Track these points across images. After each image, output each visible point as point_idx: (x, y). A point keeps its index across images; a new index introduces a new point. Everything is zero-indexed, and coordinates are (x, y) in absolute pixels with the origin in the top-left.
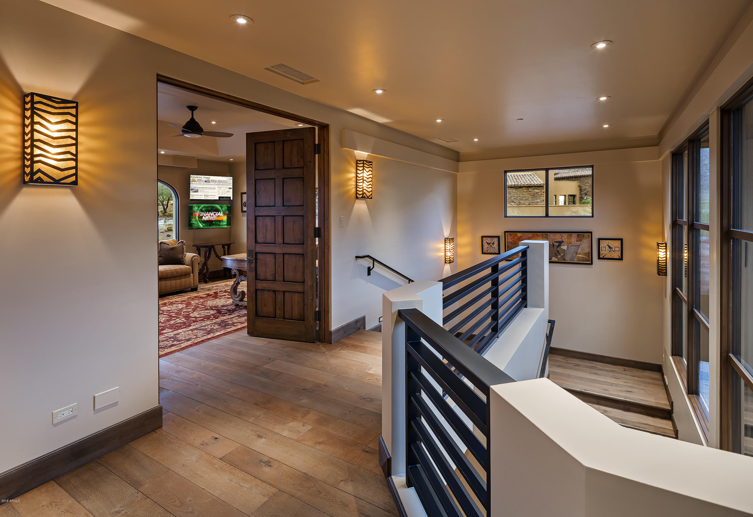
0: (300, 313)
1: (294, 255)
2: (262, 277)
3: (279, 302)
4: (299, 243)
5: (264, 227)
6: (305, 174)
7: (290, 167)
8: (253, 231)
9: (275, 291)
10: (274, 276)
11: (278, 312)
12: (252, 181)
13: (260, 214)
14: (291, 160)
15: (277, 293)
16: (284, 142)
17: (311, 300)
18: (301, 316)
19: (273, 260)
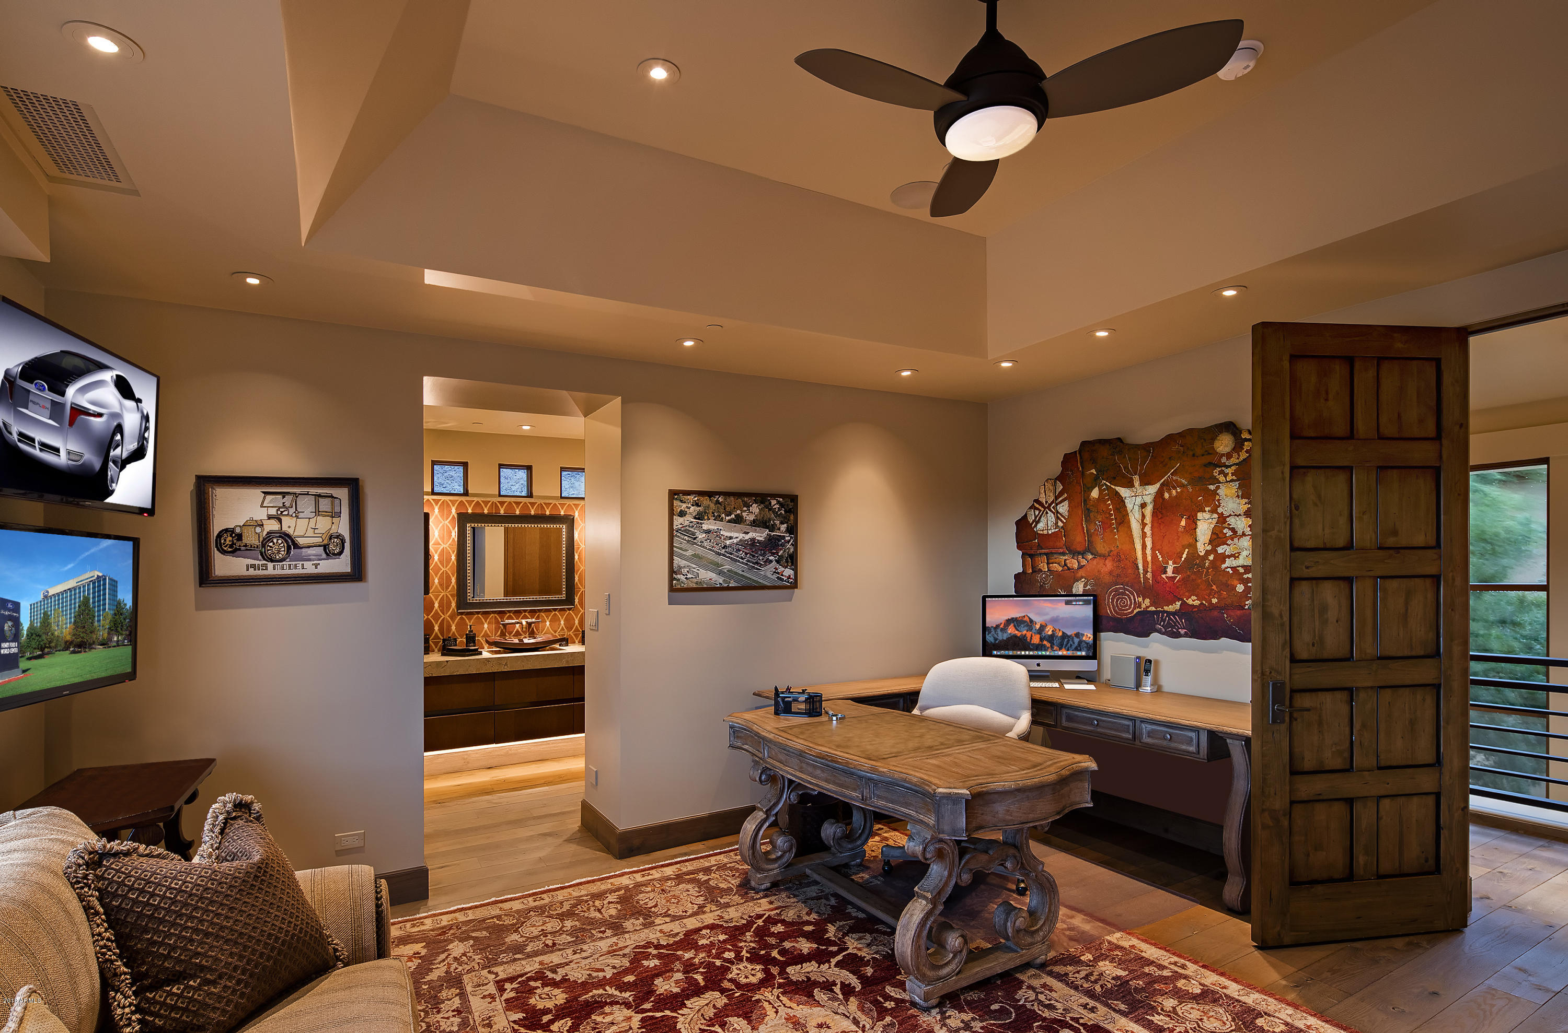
0: (1423, 852)
1: (1408, 689)
2: (1308, 764)
3: (1363, 831)
4: (1422, 653)
5: (1316, 611)
6: (1444, 457)
7: (1397, 436)
8: (1283, 625)
9: (1350, 802)
10: (1347, 755)
11: (1361, 859)
12: (1283, 473)
13: (1306, 573)
14: (1399, 416)
15: (1358, 807)
16: (1380, 360)
17: (1460, 811)
18: (1427, 861)
19: (1345, 709)
